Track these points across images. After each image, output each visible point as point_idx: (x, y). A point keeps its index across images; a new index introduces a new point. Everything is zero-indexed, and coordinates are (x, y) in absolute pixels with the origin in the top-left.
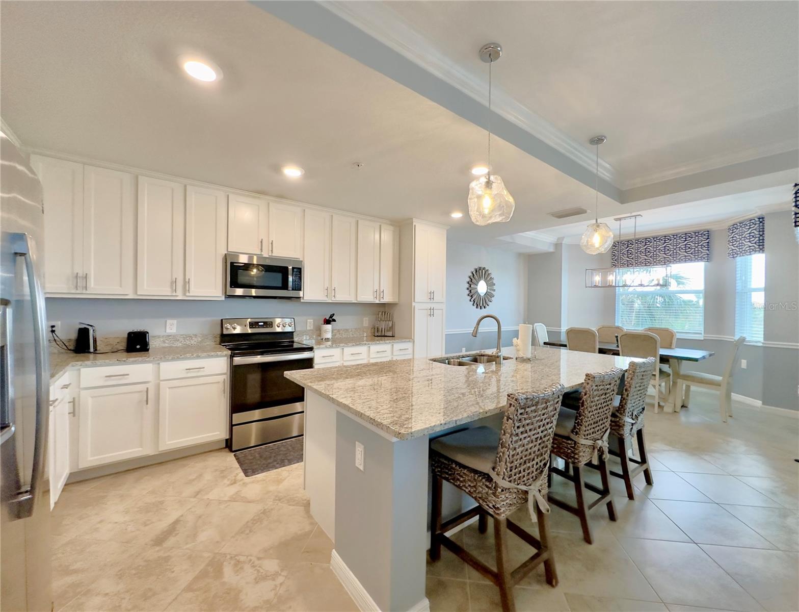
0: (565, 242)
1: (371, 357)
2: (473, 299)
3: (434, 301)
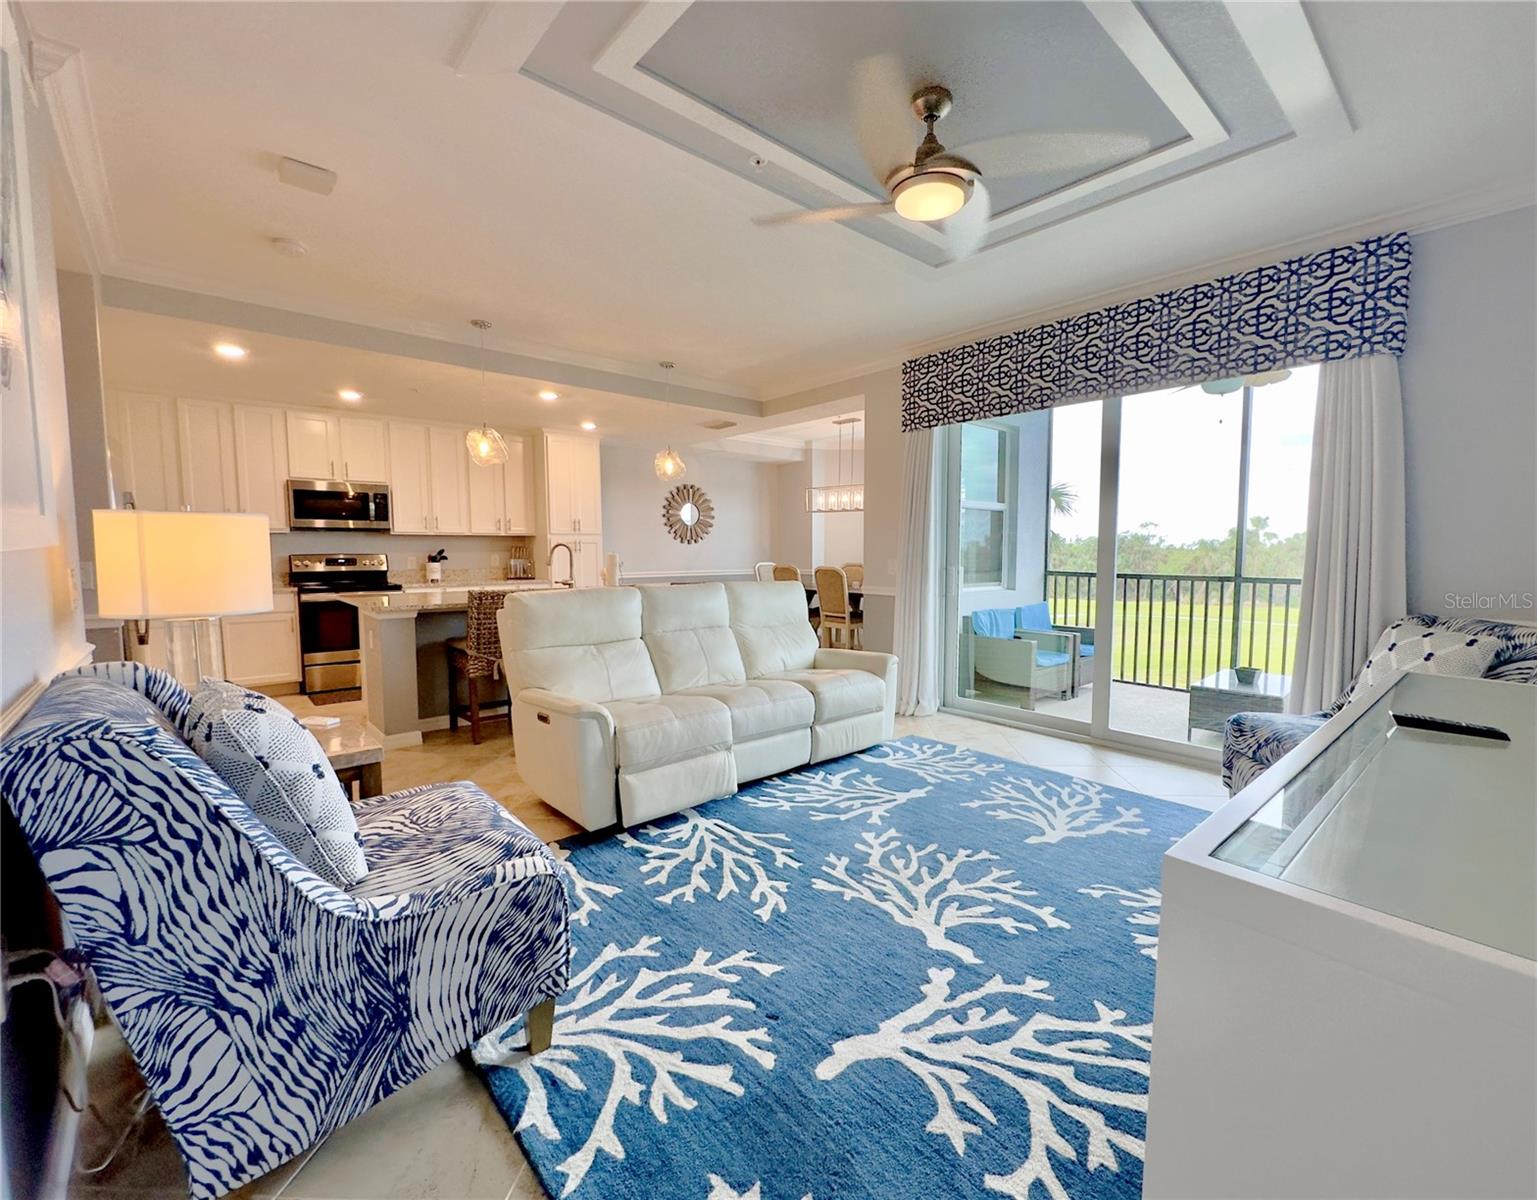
0: (815, 446)
2: (673, 530)
3: (581, 533)
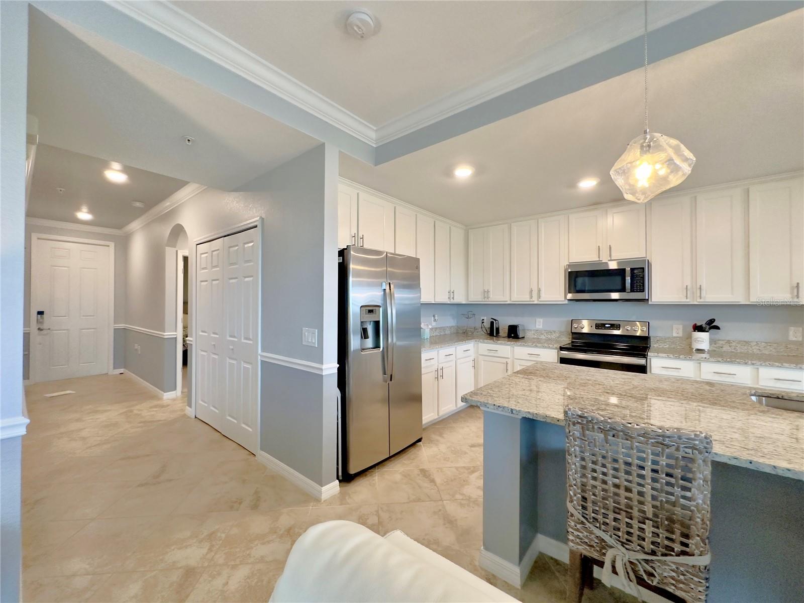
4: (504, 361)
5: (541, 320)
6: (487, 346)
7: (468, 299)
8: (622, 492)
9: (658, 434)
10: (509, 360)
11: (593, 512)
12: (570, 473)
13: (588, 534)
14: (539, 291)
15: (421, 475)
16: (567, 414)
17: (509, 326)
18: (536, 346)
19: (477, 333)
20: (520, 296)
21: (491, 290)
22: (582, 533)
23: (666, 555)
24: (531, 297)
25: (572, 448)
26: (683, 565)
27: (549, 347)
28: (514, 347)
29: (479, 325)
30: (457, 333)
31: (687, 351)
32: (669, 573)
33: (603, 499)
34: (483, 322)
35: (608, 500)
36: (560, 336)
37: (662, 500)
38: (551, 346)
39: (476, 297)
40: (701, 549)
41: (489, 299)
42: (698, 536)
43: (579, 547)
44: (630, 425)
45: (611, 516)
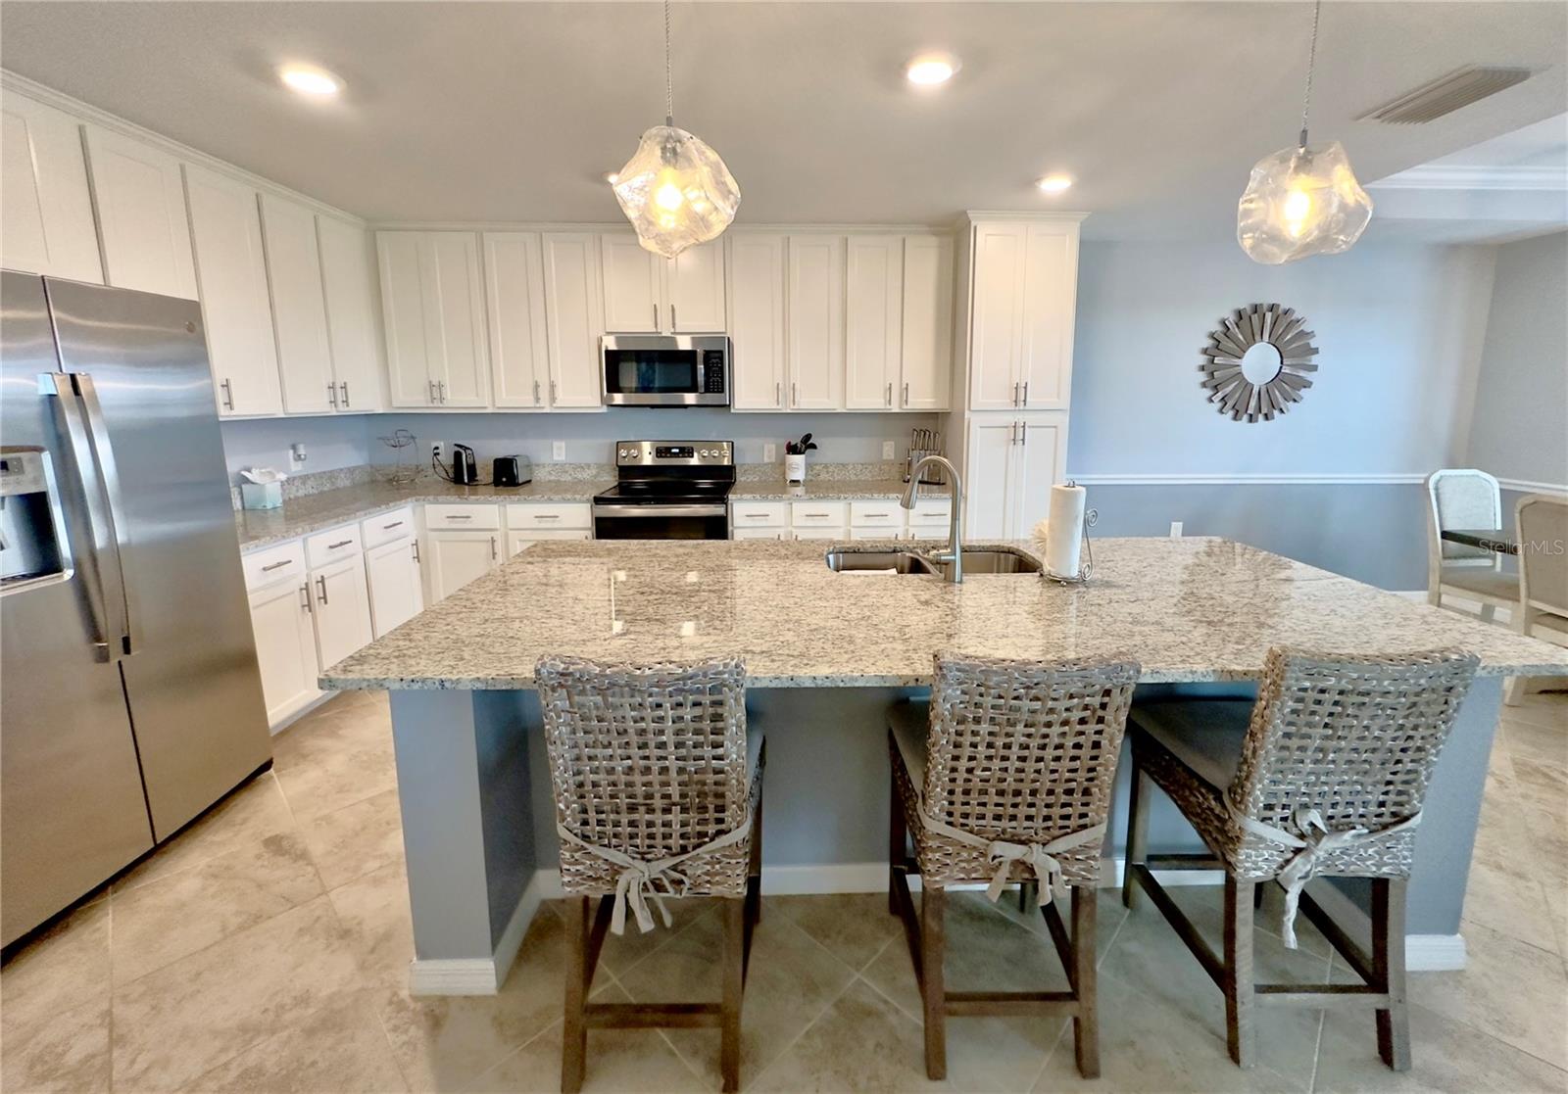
1: (852, 524)
2: (1220, 395)
3: (1027, 408)
4: (488, 536)
5: (563, 444)
6: (442, 511)
7: (390, 402)
8: (638, 778)
9: (676, 676)
10: (498, 532)
11: (598, 825)
12: (557, 773)
13: (593, 862)
14: (552, 386)
15: (266, 856)
16: (540, 674)
17: (497, 461)
18: (550, 500)
19: (424, 479)
20: (513, 397)
21: (447, 382)
22: (583, 864)
23: (699, 846)
24: (537, 399)
25: (555, 730)
26: (717, 850)
27: (575, 499)
28: (505, 506)
29: (426, 459)
30: (373, 482)
31: (778, 486)
32: (703, 868)
33: (612, 797)
34: (436, 454)
35: (618, 798)
36: (598, 473)
37: (690, 771)
38: (578, 497)
39: (409, 398)
40: (738, 819)
41: (445, 401)
42: (734, 803)
43: (581, 888)
44: (638, 672)
45: (625, 819)
